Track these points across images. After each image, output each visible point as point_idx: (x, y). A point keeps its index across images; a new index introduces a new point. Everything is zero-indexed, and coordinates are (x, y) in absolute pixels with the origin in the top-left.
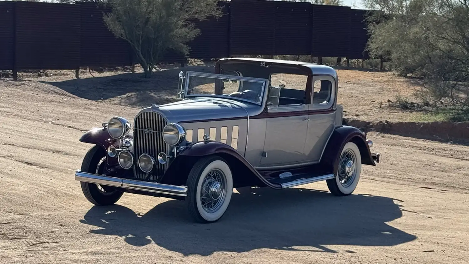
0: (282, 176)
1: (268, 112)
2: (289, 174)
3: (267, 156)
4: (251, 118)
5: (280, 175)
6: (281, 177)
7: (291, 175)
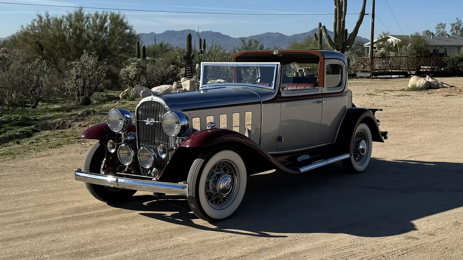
0: (300, 159)
1: (282, 96)
2: (307, 157)
3: (283, 141)
4: (265, 102)
5: (298, 159)
6: (299, 161)
7: (309, 157)
